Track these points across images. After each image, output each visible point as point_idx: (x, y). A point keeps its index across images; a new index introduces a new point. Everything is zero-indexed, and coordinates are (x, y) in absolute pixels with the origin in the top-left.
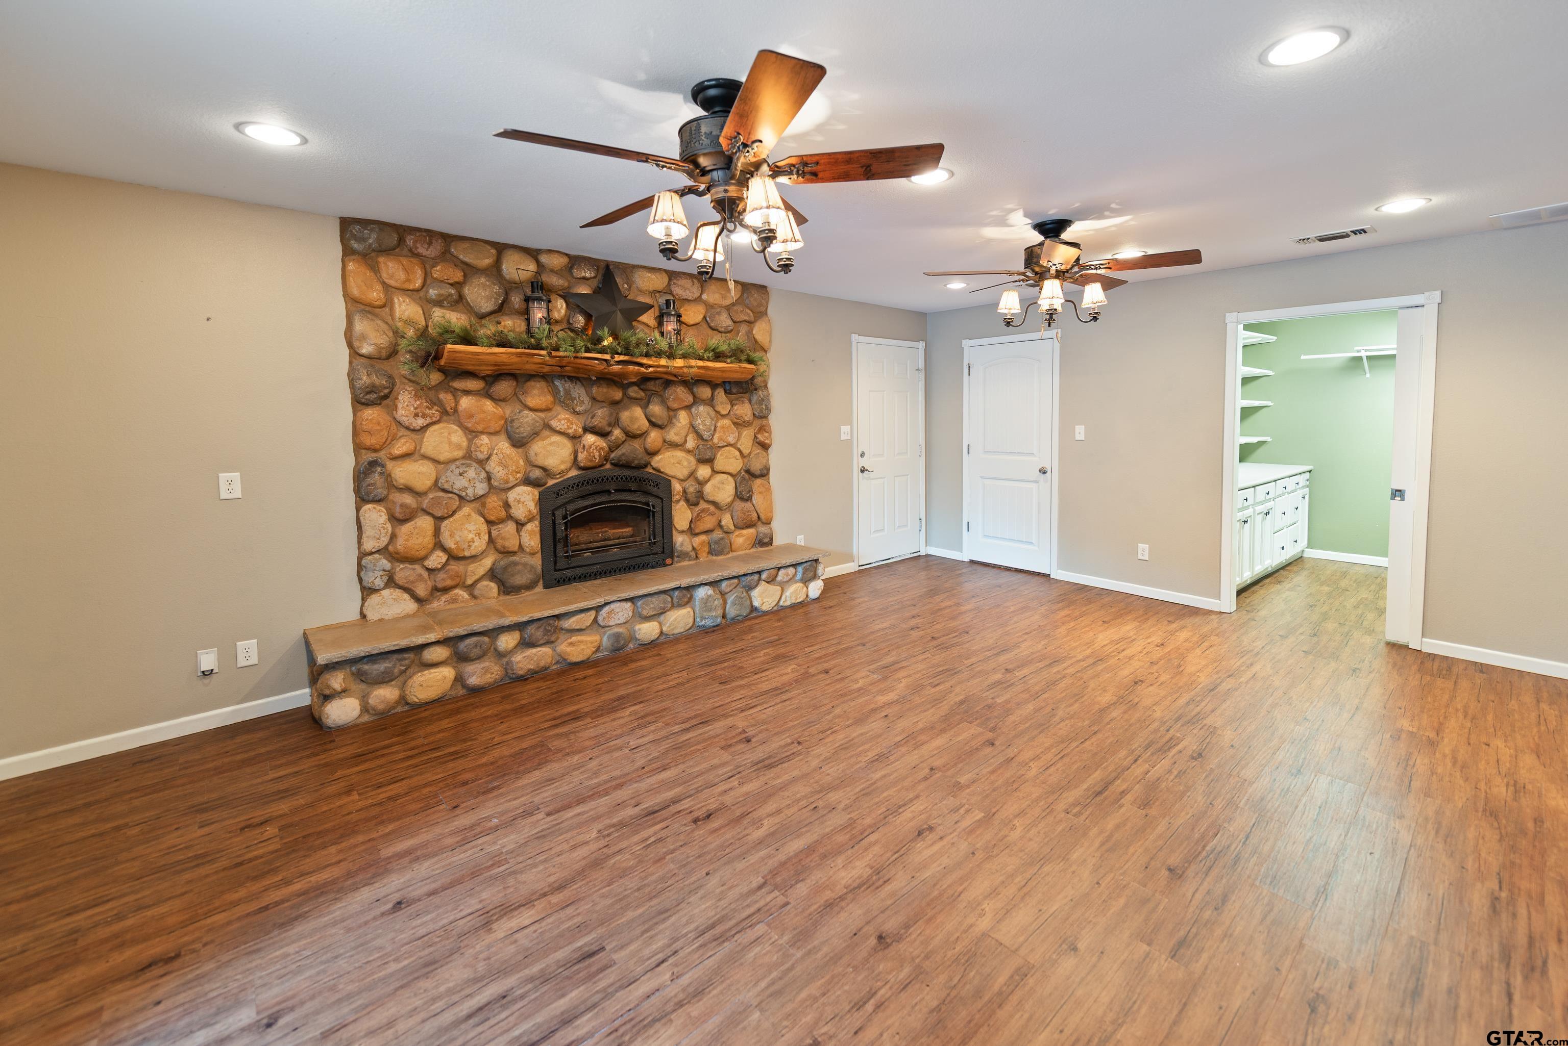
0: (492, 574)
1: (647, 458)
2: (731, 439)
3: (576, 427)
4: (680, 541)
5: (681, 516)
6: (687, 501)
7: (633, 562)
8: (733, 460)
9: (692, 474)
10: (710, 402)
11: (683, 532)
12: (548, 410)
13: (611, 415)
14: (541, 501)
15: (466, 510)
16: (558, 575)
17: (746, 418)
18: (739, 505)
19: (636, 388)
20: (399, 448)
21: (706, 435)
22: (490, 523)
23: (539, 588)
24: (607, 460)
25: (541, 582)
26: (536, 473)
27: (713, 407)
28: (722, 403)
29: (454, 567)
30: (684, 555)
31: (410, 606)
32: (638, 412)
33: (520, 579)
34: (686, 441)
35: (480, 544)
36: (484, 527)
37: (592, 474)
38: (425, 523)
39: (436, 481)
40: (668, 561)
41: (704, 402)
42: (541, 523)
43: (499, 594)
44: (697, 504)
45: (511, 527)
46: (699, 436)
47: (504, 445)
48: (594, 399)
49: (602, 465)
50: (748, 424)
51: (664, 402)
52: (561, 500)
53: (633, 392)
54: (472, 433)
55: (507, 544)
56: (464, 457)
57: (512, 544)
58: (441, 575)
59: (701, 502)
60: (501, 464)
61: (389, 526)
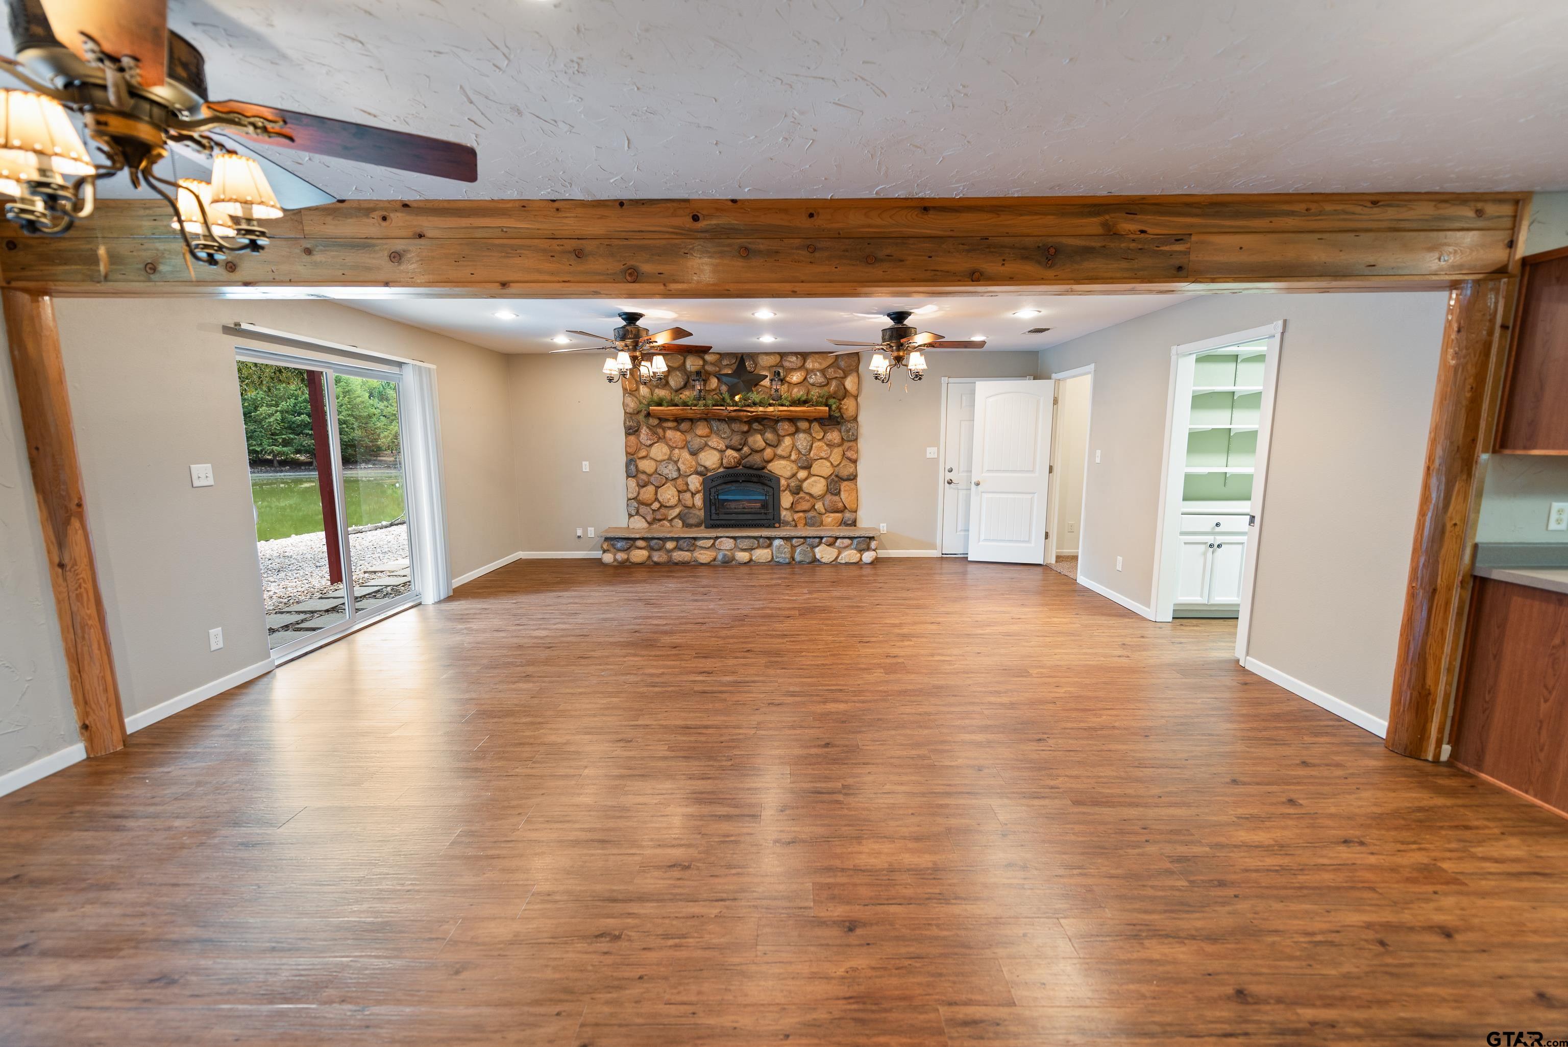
0: (679, 516)
1: (764, 464)
2: (823, 454)
3: (722, 446)
4: (785, 515)
5: (786, 500)
6: (790, 491)
7: (755, 522)
8: (825, 468)
9: (794, 475)
10: (808, 431)
11: (786, 509)
12: (707, 436)
13: (742, 439)
14: (704, 483)
15: (668, 484)
16: (712, 522)
17: (836, 442)
18: (829, 497)
19: (757, 424)
20: (643, 453)
21: (803, 451)
22: (679, 492)
23: (703, 527)
24: (740, 465)
25: (703, 525)
26: (700, 469)
27: (811, 434)
28: (817, 432)
29: (663, 510)
30: (787, 523)
31: (645, 525)
32: (759, 437)
33: (692, 521)
34: (790, 455)
35: (673, 501)
36: (676, 493)
37: (731, 471)
38: (651, 489)
39: (656, 470)
40: (777, 525)
41: (805, 431)
42: (704, 494)
43: (683, 526)
44: (798, 494)
45: (688, 495)
46: (800, 452)
47: (685, 455)
48: (733, 431)
49: (736, 467)
50: (840, 445)
51: (775, 431)
52: (714, 484)
53: (756, 426)
54: (672, 448)
55: (686, 503)
56: (668, 459)
57: (689, 503)
58: (658, 513)
59: (801, 493)
60: (683, 463)
61: (637, 488)
